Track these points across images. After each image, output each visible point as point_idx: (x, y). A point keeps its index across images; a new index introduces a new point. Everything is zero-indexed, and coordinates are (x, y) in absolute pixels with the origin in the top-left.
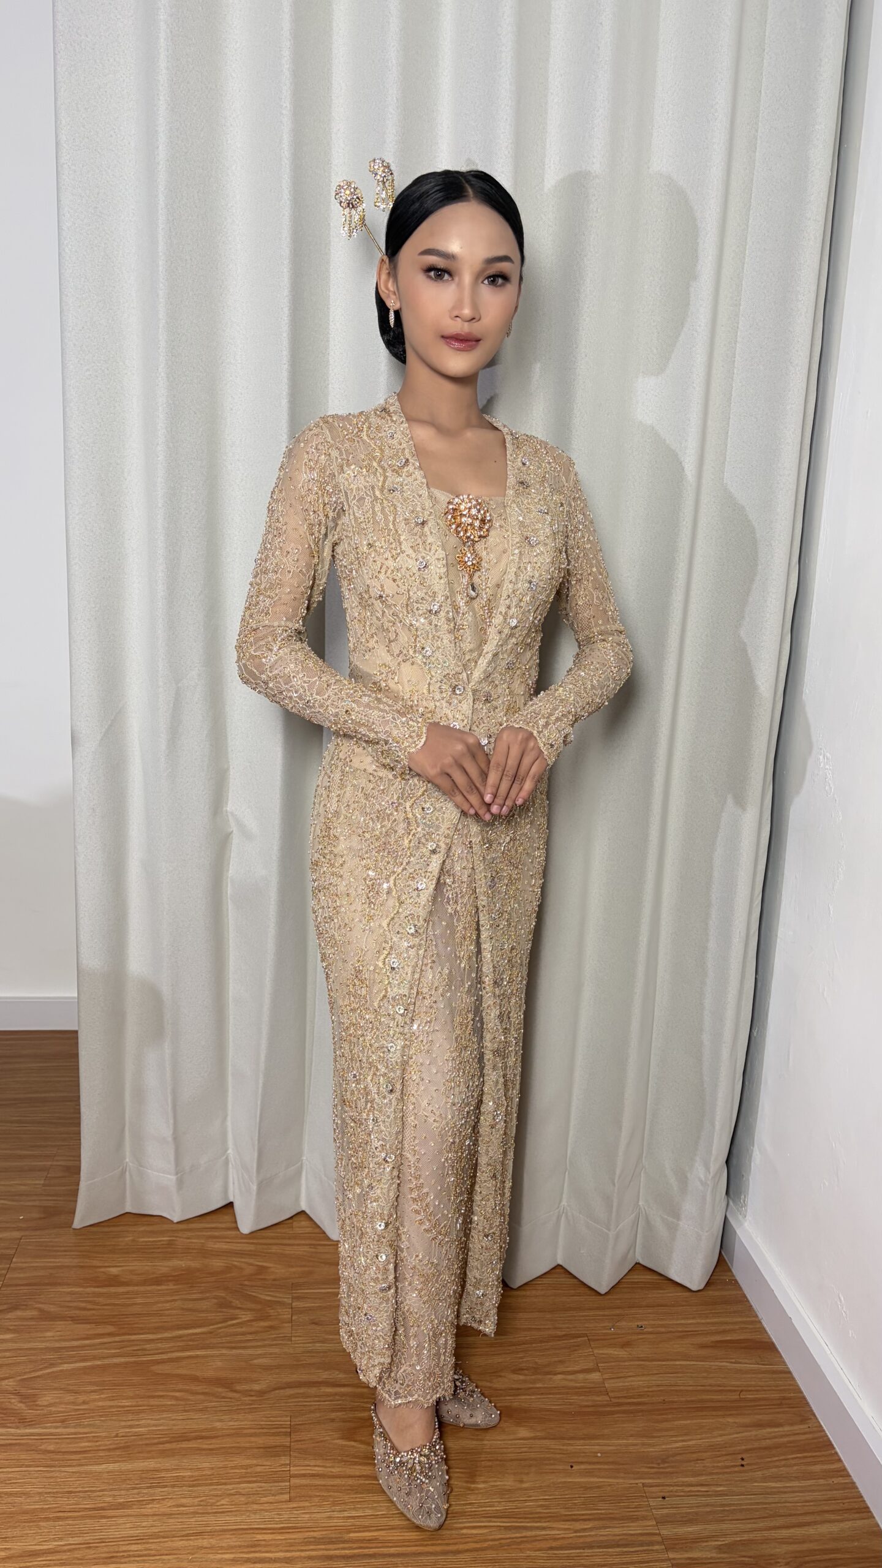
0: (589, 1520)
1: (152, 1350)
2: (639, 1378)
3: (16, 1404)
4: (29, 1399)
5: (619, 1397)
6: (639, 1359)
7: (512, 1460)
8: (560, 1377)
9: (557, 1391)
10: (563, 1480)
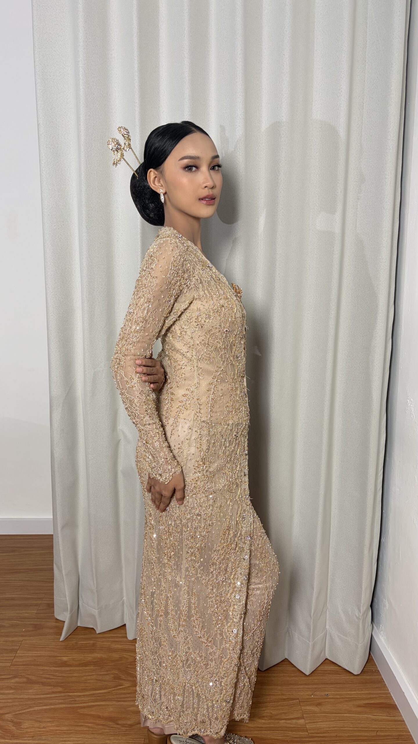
1: (79, 701)
2: (324, 723)
3: (11, 727)
4: (17, 724)
5: (313, 733)
6: (325, 713)
8: (283, 721)
9: (281, 729)
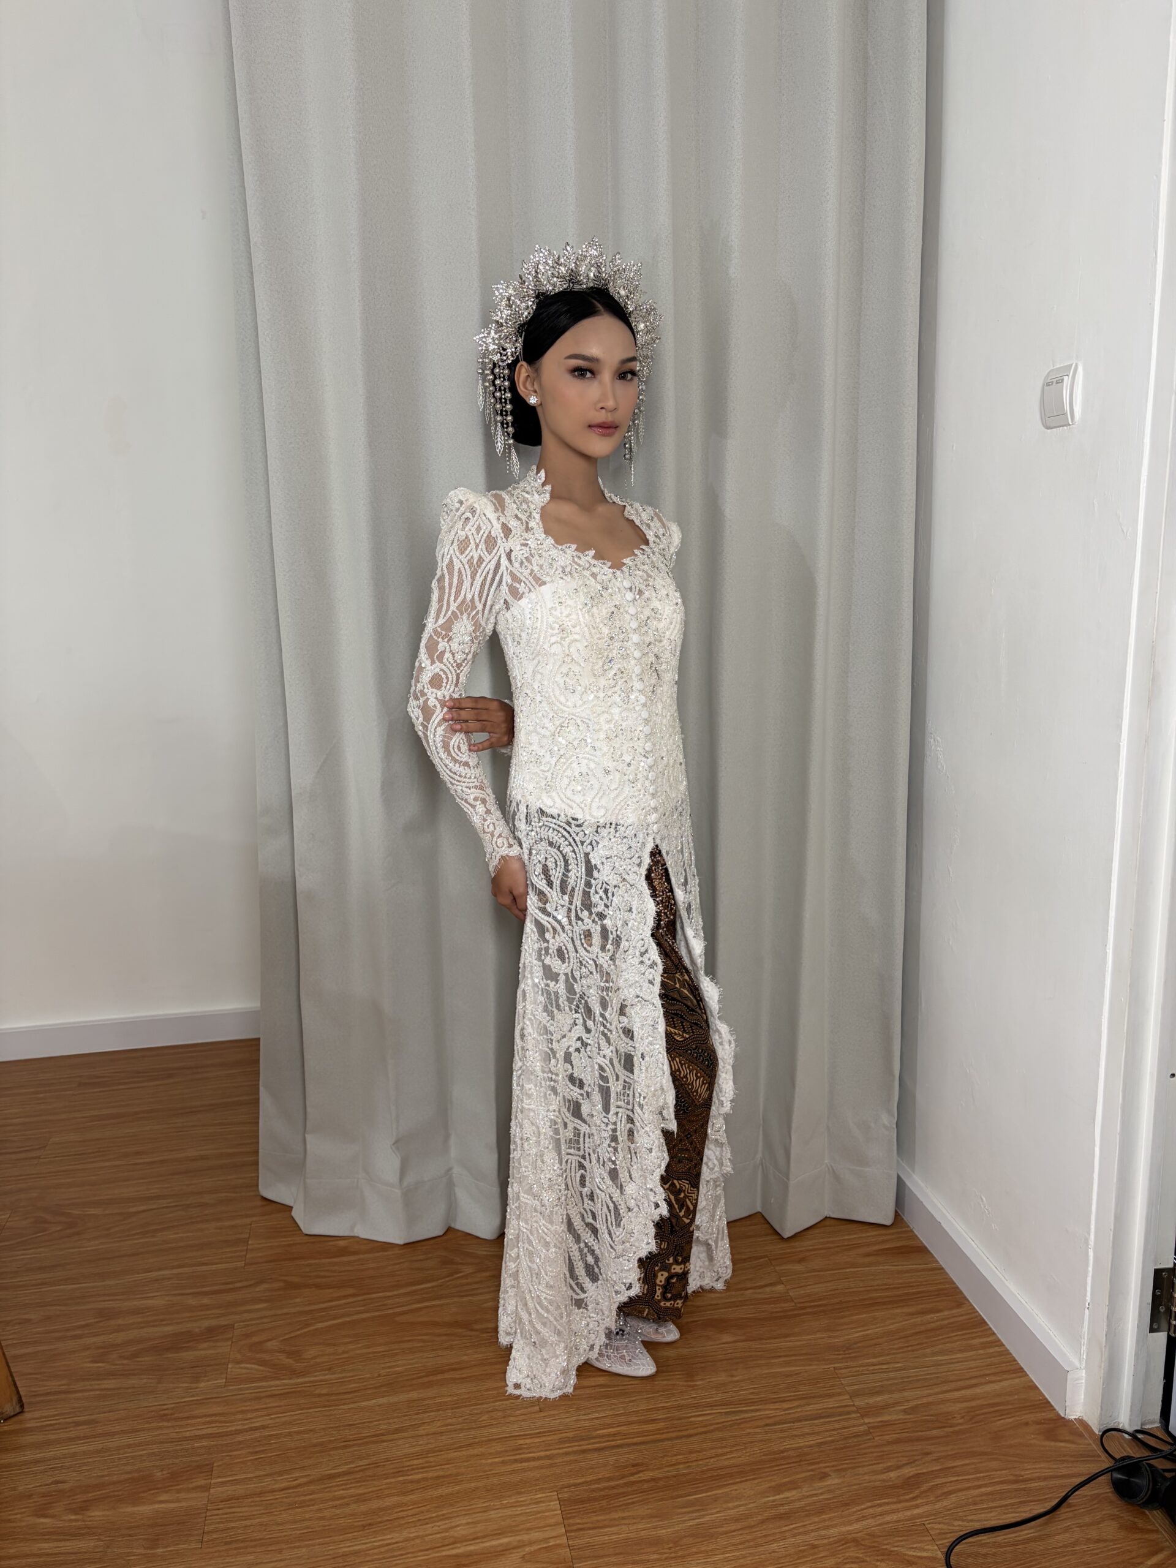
0: (794, 1400)
1: (392, 1304)
2: (817, 1286)
3: (285, 1360)
4: (294, 1354)
5: (800, 1303)
7: (721, 1360)
8: (750, 1291)
10: (767, 1371)
